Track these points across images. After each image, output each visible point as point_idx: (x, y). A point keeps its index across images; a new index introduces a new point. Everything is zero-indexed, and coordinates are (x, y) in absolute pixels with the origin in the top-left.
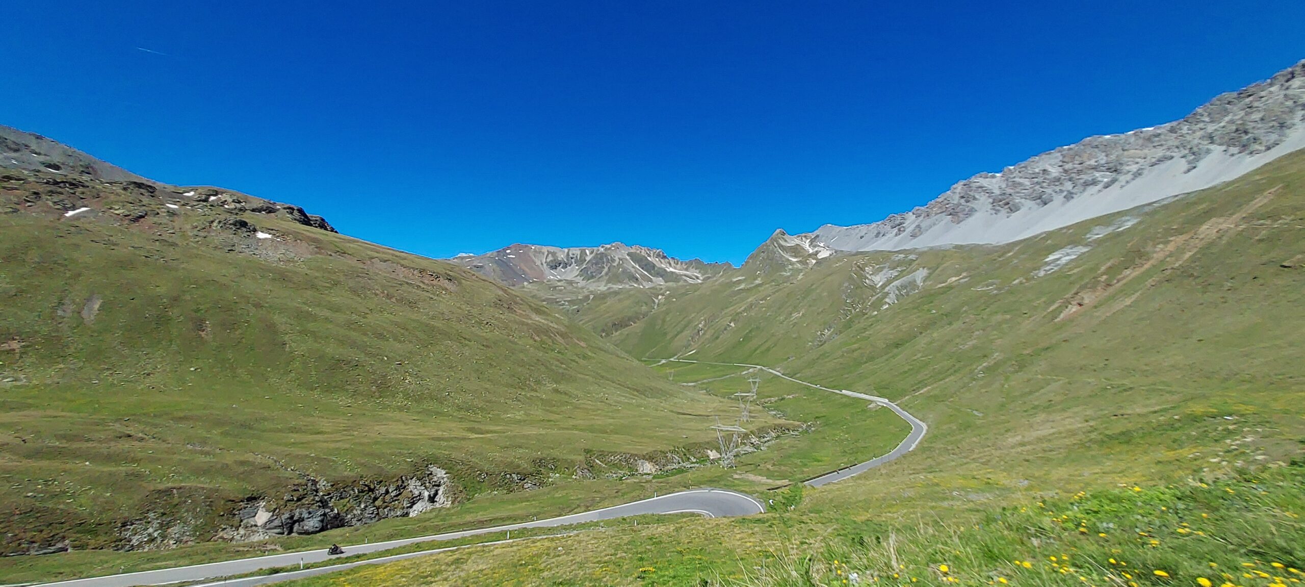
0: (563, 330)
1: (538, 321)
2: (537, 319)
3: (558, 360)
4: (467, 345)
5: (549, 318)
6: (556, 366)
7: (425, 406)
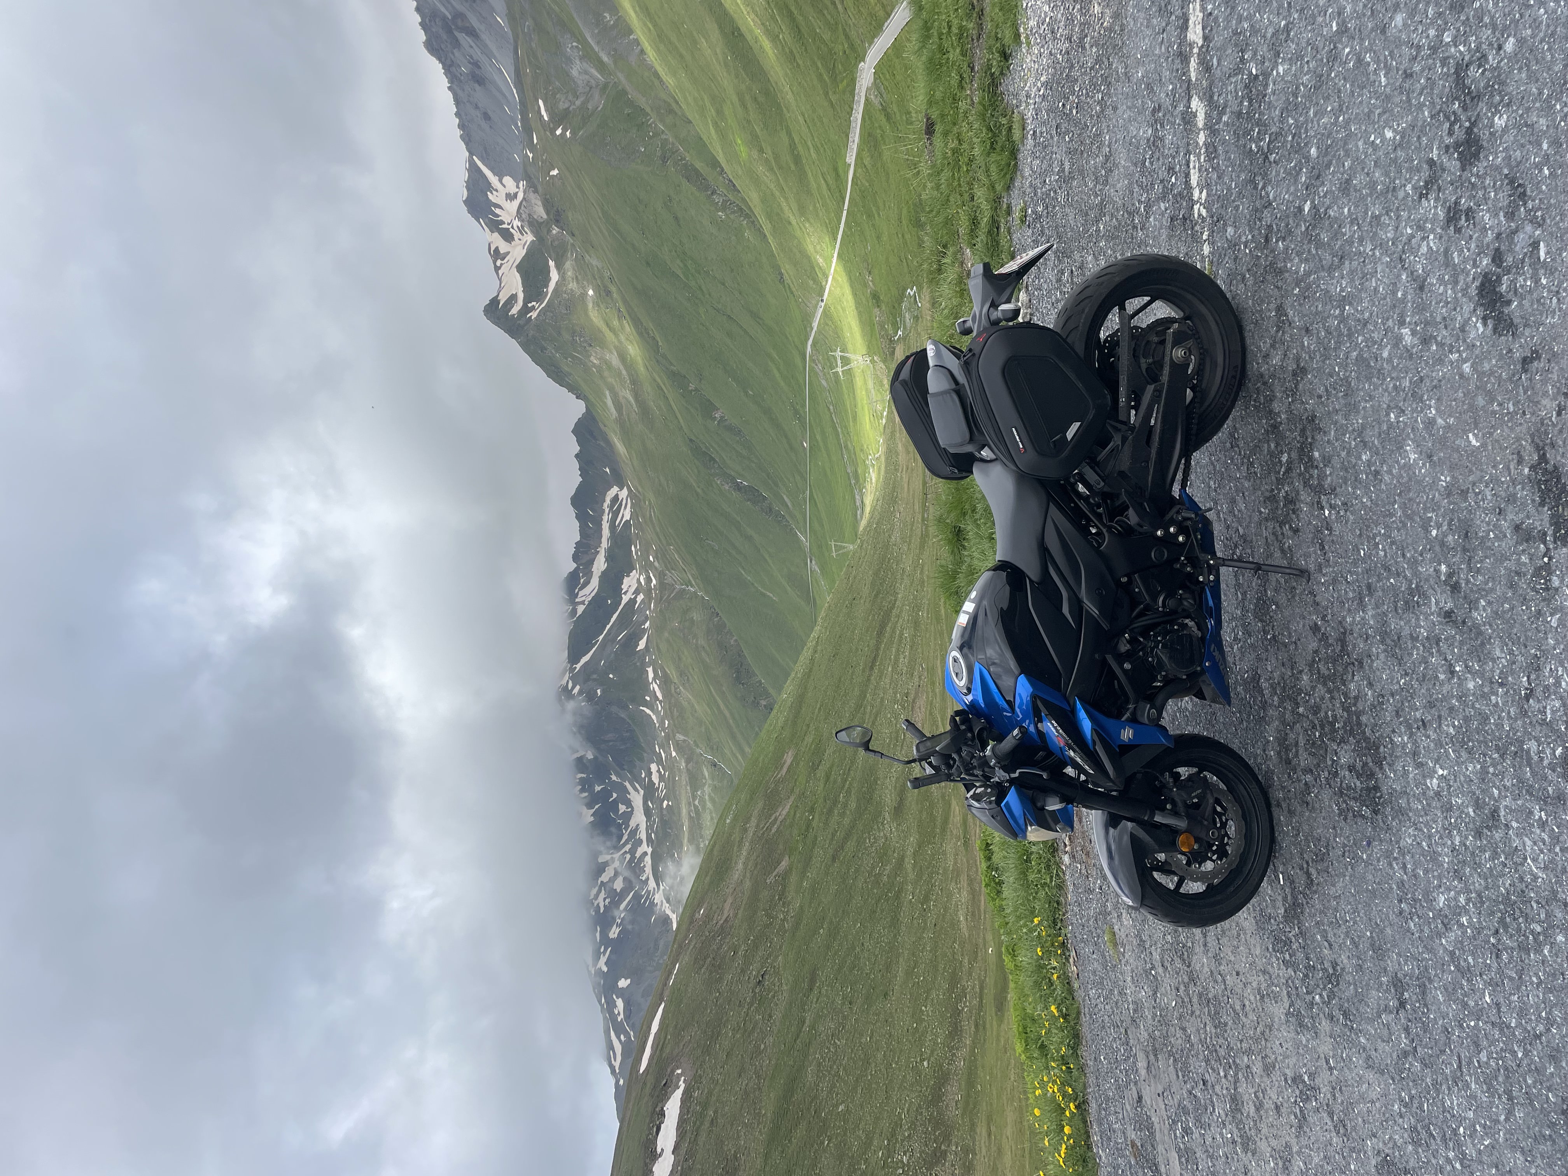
0: (760, 805)
1: (745, 864)
2: (740, 866)
3: (830, 812)
4: (813, 1027)
5: (736, 836)
6: (842, 815)
7: (953, 1112)
